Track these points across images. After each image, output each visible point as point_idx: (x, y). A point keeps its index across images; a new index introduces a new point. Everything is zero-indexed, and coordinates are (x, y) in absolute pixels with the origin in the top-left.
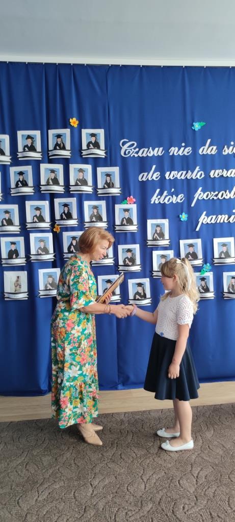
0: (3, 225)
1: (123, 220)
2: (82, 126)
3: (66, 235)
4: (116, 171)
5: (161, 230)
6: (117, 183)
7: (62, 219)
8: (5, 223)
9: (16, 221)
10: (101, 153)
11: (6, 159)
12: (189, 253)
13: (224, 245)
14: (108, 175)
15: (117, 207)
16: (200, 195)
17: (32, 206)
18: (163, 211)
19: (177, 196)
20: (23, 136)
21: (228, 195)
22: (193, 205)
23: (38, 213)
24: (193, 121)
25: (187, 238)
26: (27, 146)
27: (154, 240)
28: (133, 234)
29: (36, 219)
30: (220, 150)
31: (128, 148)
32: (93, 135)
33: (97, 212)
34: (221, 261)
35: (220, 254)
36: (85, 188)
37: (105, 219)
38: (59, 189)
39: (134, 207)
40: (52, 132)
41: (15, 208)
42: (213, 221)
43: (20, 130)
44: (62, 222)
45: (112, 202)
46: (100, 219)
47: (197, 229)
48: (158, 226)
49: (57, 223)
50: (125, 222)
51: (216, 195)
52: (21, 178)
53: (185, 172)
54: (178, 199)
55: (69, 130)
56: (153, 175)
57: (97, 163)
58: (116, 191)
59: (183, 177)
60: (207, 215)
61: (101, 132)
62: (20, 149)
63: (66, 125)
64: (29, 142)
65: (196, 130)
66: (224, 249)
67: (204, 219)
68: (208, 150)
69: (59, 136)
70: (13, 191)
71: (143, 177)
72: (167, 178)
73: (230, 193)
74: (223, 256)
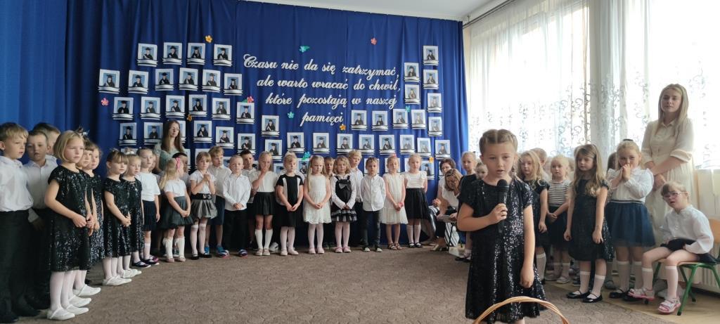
0: (147, 113)
1: (243, 114)
2: (214, 42)
3: (196, 123)
4: (239, 76)
5: (273, 124)
6: (240, 86)
7: (194, 110)
8: (149, 111)
9: (158, 110)
10: (229, 63)
11: (154, 63)
12: (294, 143)
13: (321, 138)
14: (233, 79)
15: (239, 104)
16: (304, 99)
17: (171, 99)
18: (274, 109)
19: (286, 99)
20: (168, 46)
21: (325, 101)
22: (298, 107)
23: (175, 105)
24: (301, 45)
25: (293, 131)
26: (171, 54)
27: (267, 130)
28: (250, 125)
29: (173, 109)
30: (320, 67)
31: (250, 61)
32: (223, 49)
33: (223, 107)
34: (319, 150)
35: (318, 146)
36: (214, 88)
37: (228, 112)
38: (194, 87)
39: (252, 105)
40: (190, 45)
41: (157, 100)
42: (313, 120)
43: (166, 41)
44: (194, 113)
45: (235, 100)
46: (224, 112)
47: (301, 125)
48: (270, 120)
49: (190, 113)
50: (244, 116)
51: (316, 101)
52: (164, 78)
53: (293, 82)
54: (288, 101)
55: (204, 44)
56: (268, 82)
57: (224, 70)
58: (238, 92)
59: (291, 86)
60: (309, 115)
61: (229, 48)
62: (165, 55)
63: (202, 40)
64: (172, 51)
65: (303, 51)
66: (321, 142)
67: (306, 118)
68: (311, 66)
69: (196, 48)
70: (157, 87)
71: (260, 83)
72: (279, 85)
73: (327, 99)
74: (320, 146)
